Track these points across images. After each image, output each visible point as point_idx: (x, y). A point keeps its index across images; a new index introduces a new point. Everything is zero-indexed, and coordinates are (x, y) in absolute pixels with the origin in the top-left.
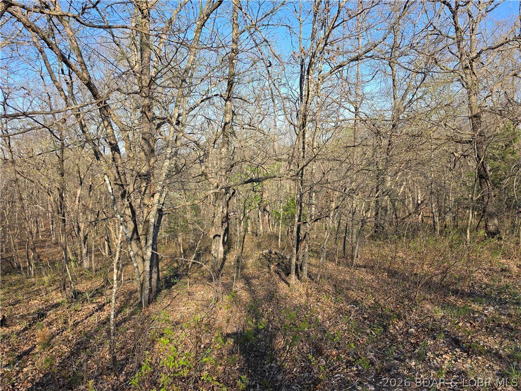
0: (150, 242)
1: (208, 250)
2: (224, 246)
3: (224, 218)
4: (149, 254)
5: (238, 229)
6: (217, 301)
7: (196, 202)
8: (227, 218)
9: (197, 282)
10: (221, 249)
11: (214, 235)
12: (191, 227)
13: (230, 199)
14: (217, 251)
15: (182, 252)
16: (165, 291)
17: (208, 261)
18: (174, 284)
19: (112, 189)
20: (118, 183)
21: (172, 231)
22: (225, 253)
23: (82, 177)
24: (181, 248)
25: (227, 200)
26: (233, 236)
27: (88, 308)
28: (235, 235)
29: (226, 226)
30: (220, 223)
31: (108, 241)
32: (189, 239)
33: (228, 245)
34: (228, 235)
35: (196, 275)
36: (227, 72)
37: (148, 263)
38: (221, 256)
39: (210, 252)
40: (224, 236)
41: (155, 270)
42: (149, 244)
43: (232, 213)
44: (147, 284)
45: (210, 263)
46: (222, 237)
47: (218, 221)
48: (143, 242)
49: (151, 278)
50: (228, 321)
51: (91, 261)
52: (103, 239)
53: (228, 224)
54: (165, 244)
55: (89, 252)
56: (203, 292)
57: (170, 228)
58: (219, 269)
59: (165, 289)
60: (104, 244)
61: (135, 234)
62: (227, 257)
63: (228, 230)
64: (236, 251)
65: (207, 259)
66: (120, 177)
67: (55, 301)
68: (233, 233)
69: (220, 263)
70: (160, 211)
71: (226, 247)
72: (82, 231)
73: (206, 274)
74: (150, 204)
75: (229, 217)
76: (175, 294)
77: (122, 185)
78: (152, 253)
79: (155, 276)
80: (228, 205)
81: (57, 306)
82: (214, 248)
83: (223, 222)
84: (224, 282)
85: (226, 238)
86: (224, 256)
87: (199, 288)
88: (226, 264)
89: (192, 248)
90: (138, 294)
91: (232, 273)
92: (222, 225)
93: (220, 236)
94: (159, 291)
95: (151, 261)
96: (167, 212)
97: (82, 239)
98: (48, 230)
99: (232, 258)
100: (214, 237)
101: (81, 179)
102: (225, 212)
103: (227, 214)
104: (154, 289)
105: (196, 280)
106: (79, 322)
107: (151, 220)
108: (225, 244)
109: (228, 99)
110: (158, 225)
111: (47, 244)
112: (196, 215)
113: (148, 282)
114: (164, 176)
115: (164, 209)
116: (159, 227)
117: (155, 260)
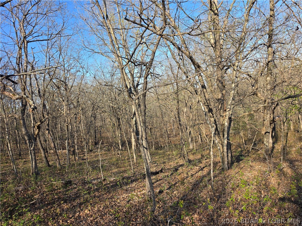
0: (226, 136)
1: (261, 141)
2: (272, 139)
3: (271, 121)
4: (226, 142)
5: (282, 127)
6: (270, 172)
7: (252, 112)
8: (273, 121)
9: (256, 160)
10: (271, 141)
11: (265, 132)
12: (248, 127)
13: (275, 108)
14: (268, 142)
15: (244, 142)
16: (235, 164)
17: (262, 148)
18: (241, 161)
19: (204, 108)
20: (206, 104)
21: (236, 129)
22: (273, 143)
23: (186, 102)
24: (243, 139)
25: (273, 109)
26: (279, 132)
27: (197, 169)
28: (281, 132)
29: (273, 126)
30: (269, 124)
31: (200, 135)
32: (248, 134)
33: (276, 139)
34: (275, 131)
35: (254, 156)
36: (268, 30)
37: (225, 148)
38: (271, 145)
39: (263, 142)
40: (272, 132)
41: (229, 151)
42: (225, 137)
43: (277, 118)
44: (226, 159)
45: (263, 149)
46: (271, 133)
47: (267, 123)
48: (221, 136)
49: (228, 156)
50: (279, 184)
51: (193, 145)
52: (197, 134)
53: (275, 125)
54: (232, 137)
55: (192, 140)
56: (260, 166)
57: (235, 127)
58: (270, 153)
59: (236, 162)
60: (198, 136)
61: (217, 131)
62: (275, 146)
63: (275, 128)
64: (281, 143)
65: (261, 147)
66: (207, 102)
67: (180, 164)
68: (278, 130)
69: (270, 149)
70: (230, 118)
71: (274, 139)
72: (188, 129)
73: (262, 156)
74: (224, 115)
75: (275, 120)
76: (242, 166)
77: (208, 106)
78: (227, 141)
79: (230, 155)
80: (273, 113)
81: (182, 165)
82: (266, 140)
83: (271, 124)
84: (274, 161)
85: (273, 134)
86: (273, 145)
87: (257, 164)
88: (275, 151)
89: (250, 140)
90: (221, 164)
91: (280, 156)
92: (270, 125)
93: (269, 133)
94: (232, 163)
95: (227, 146)
96: (235, 119)
97: (189, 133)
98: (171, 129)
99: (279, 147)
100: (265, 133)
101: (186, 103)
102: (272, 117)
103: (274, 118)
104: (230, 162)
105: (255, 159)
106: (194, 174)
107: (225, 123)
108: (273, 138)
109: (269, 46)
110: (229, 126)
111: (171, 135)
112: (251, 119)
113: (227, 158)
114: (231, 99)
115: (233, 117)
116: (230, 127)
117: (229, 145)
